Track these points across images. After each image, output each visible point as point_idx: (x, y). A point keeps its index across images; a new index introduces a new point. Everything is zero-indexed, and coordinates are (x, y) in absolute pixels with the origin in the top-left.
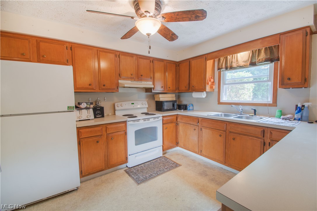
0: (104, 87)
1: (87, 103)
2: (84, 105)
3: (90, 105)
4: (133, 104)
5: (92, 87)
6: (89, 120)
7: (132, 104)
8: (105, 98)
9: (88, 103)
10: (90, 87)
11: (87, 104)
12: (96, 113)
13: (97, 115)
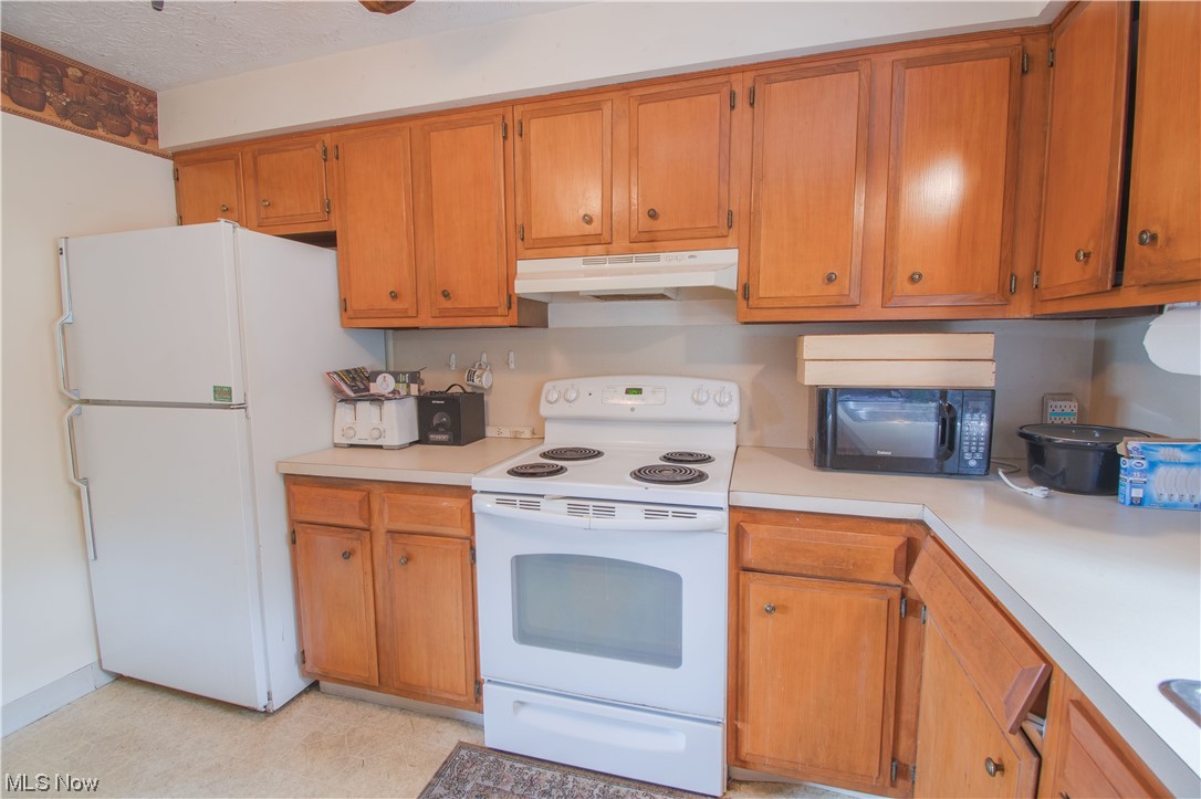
0: (447, 304)
1: (395, 375)
2: (385, 384)
3: (408, 386)
4: (639, 391)
5: (401, 307)
6: (380, 447)
7: (628, 391)
8: (512, 354)
9: (401, 377)
10: (396, 305)
11: (397, 381)
12: (435, 422)
13: (436, 432)
